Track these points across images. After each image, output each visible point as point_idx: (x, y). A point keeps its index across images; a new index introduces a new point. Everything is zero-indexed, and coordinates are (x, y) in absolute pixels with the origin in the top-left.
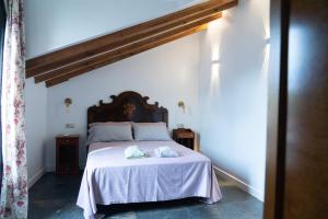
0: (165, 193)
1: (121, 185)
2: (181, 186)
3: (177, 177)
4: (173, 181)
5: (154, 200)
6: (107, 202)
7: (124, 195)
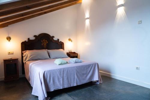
0: (80, 81)
1: (59, 79)
2: (86, 76)
3: (84, 72)
4: (83, 74)
5: (75, 85)
6: (52, 90)
7: (60, 84)
